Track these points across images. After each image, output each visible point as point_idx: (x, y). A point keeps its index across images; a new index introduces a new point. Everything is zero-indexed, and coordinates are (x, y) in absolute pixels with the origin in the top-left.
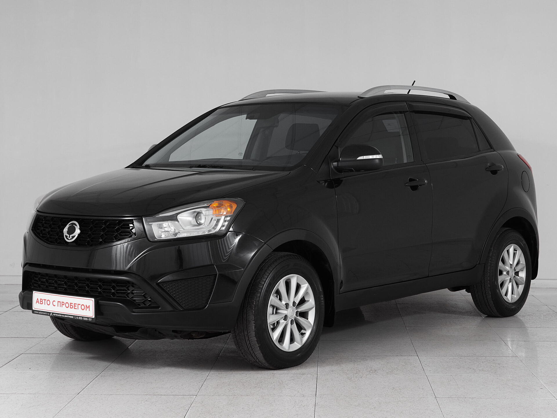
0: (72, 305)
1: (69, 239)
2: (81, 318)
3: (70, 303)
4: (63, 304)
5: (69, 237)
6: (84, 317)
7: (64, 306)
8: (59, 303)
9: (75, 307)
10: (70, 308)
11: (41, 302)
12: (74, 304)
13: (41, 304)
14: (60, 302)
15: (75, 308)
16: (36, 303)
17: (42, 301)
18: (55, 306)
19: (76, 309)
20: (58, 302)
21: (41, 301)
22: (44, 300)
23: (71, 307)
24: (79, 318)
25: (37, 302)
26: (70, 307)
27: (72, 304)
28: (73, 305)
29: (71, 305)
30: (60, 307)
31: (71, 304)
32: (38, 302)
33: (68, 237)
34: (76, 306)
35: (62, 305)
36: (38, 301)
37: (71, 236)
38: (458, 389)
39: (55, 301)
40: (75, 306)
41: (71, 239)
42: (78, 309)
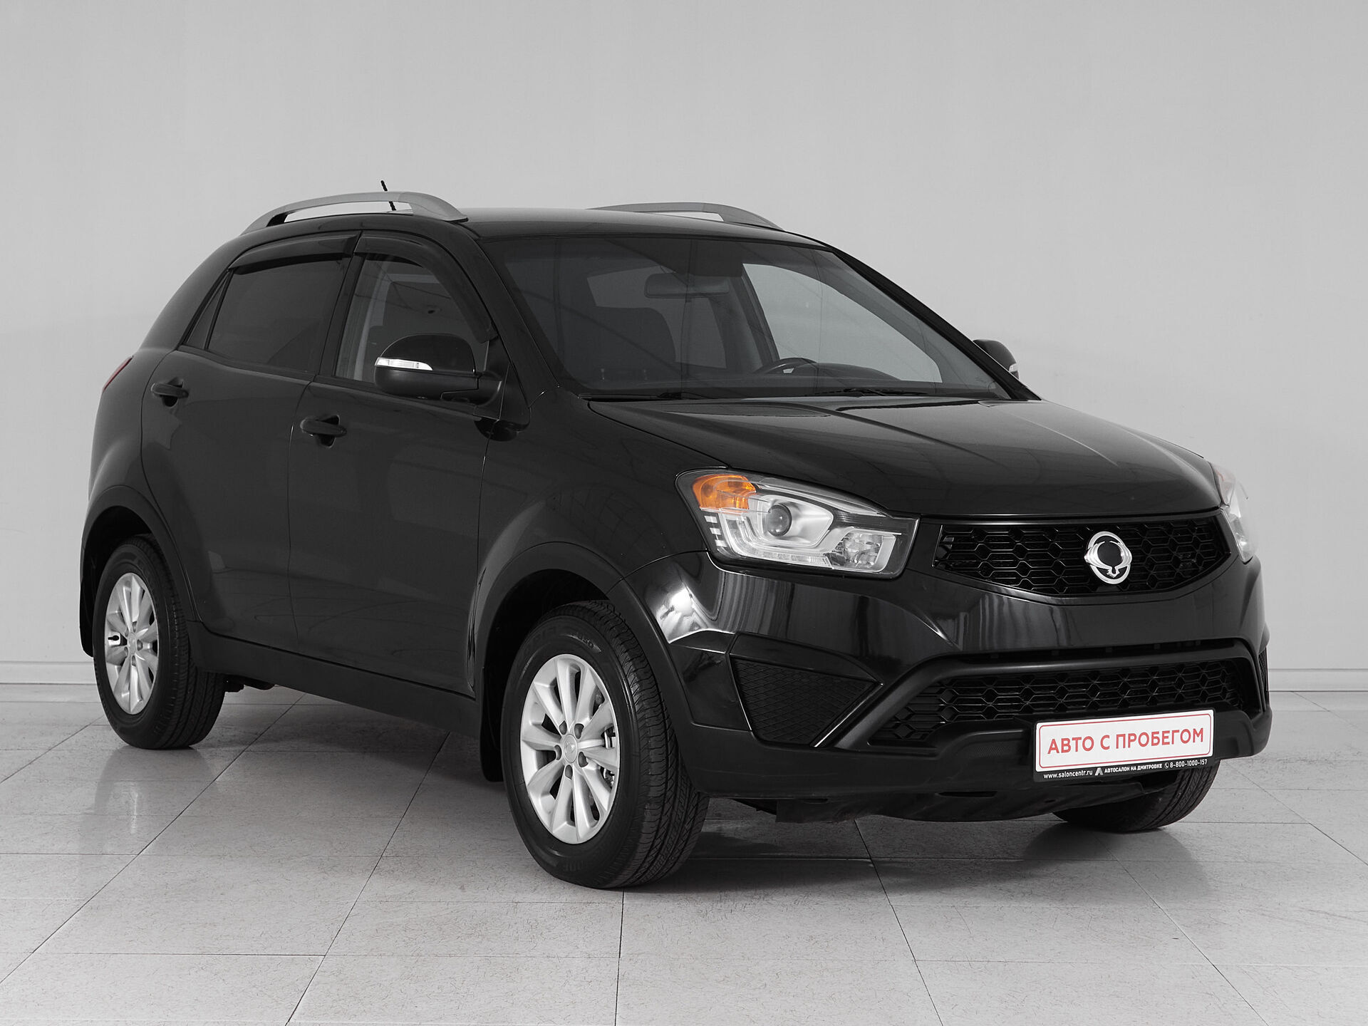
0: (1158, 738)
1: (1115, 575)
2: (1182, 764)
3: (1153, 733)
4: (1132, 738)
5: (1114, 571)
6: (1189, 759)
7: (1135, 744)
8: (1121, 739)
9: (1166, 740)
10: (1153, 744)
11: (1066, 746)
12: (1164, 732)
13: (1063, 751)
14: (1124, 736)
15: (1164, 743)
16: (1049, 753)
17: (1068, 745)
18: (1108, 748)
19: (1168, 743)
20: (1118, 736)
21: (1063, 745)
22: (1073, 739)
23: (1156, 741)
24: (1177, 765)
25: (1051, 749)
26: (1152, 741)
27: (1158, 733)
28: (1160, 736)
29: (1153, 738)
30: (1124, 747)
31: (1155, 735)
32: (1056, 748)
33: (1110, 572)
34: (1167, 737)
35: (1130, 741)
36: (1054, 746)
37: (1117, 568)
39: (1108, 736)
40: (1164, 737)
41: (1118, 577)
42: (1173, 743)
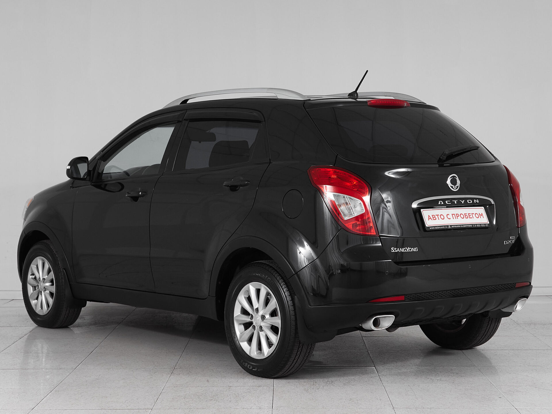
38: (416, 399)
